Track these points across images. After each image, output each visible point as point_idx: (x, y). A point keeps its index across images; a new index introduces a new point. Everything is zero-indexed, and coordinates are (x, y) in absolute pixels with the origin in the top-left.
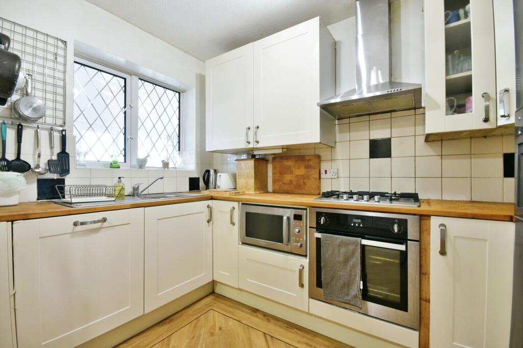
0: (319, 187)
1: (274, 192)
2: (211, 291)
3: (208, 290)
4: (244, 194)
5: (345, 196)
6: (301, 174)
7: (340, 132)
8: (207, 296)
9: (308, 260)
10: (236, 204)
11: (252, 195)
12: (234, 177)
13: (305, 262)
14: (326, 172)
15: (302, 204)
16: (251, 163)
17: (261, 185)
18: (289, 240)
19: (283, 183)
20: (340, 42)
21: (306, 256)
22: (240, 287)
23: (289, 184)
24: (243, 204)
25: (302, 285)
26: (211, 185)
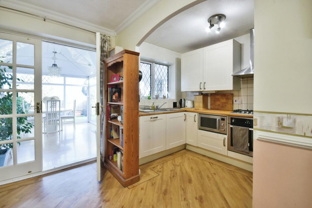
0: (233, 108)
1: (211, 109)
2: (184, 148)
3: (183, 147)
4: (198, 110)
5: (247, 112)
6: (224, 102)
7: (243, 84)
8: (183, 150)
9: (227, 136)
10: (196, 114)
11: (202, 110)
12: (193, 103)
13: (226, 136)
14: (236, 101)
15: (225, 114)
16: (201, 96)
17: (205, 106)
18: (219, 128)
19: (216, 106)
20: (243, 44)
21: (226, 134)
22: (198, 146)
23: (218, 106)
24: (199, 114)
25: (225, 145)
26: (183, 106)
